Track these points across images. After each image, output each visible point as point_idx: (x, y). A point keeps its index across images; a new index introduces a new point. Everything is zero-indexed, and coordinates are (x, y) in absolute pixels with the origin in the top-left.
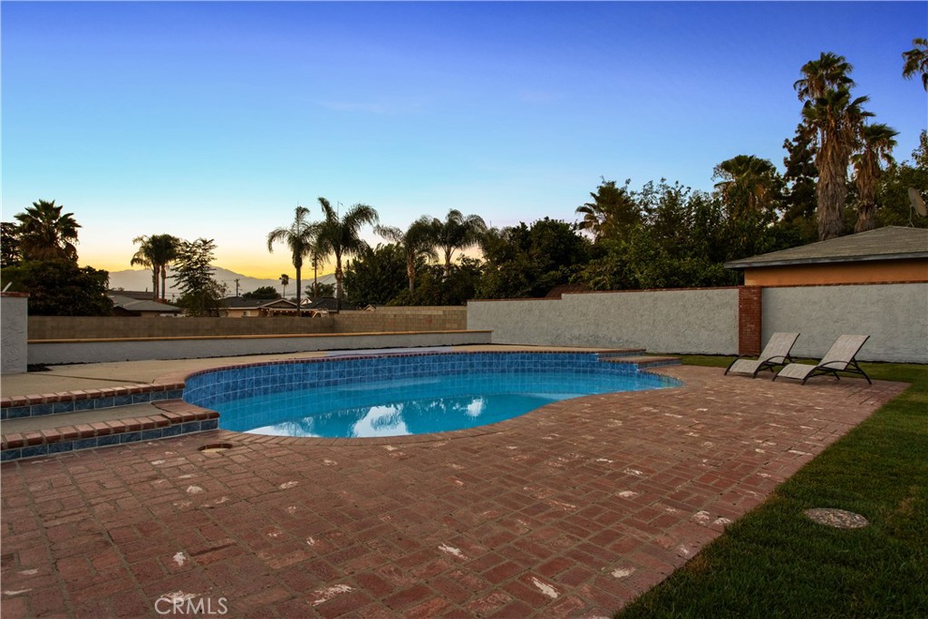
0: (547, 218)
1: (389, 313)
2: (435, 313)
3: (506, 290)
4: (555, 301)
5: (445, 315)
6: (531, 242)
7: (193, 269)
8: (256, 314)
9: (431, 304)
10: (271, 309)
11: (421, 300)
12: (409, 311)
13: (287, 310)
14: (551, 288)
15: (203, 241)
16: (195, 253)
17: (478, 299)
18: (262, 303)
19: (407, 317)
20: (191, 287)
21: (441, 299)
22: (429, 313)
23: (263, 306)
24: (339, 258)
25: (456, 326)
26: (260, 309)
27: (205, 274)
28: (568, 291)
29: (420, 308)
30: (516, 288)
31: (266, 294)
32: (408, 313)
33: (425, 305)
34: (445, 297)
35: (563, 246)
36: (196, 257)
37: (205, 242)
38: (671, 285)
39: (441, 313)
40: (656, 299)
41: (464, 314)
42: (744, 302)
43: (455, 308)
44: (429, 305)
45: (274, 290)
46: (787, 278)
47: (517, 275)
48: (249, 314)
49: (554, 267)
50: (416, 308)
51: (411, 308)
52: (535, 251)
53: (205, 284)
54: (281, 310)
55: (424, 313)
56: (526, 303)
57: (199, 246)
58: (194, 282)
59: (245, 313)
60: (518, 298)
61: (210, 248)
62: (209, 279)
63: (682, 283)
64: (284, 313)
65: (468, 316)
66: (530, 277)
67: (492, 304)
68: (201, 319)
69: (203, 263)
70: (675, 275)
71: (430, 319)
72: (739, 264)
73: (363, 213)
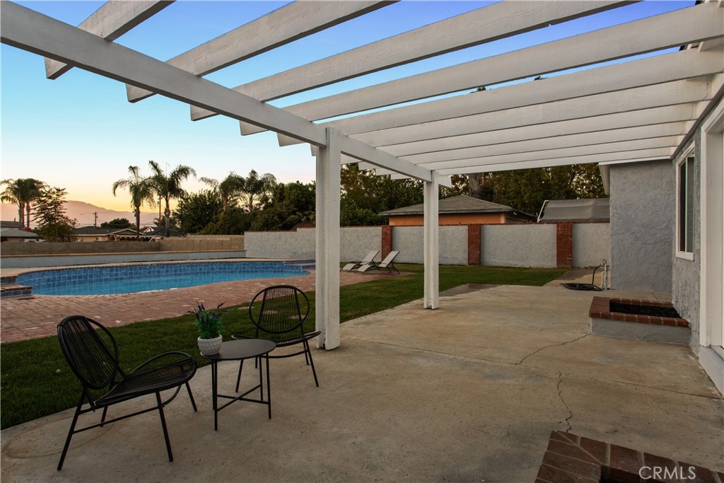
0: (298, 182)
1: (197, 239)
2: (225, 239)
3: (267, 226)
4: (294, 233)
5: (231, 240)
6: (284, 197)
7: (48, 209)
8: (107, 239)
9: (223, 234)
10: (118, 236)
11: (218, 231)
12: (209, 238)
13: (131, 237)
14: (295, 224)
15: (57, 190)
16: (50, 197)
17: (253, 230)
18: (111, 231)
19: (208, 242)
20: (47, 221)
21: (229, 231)
22: (222, 239)
23: (111, 234)
24: (167, 201)
25: (237, 247)
26: (109, 236)
27: (58, 212)
28: (300, 227)
29: (217, 236)
30: (273, 224)
31: (120, 224)
32: (209, 239)
33: (219, 234)
34: (232, 229)
35: (304, 200)
36: (51, 200)
37: (58, 190)
38: (351, 225)
39: (229, 239)
40: (344, 232)
41: (242, 240)
42: (384, 234)
43: (237, 236)
44: (222, 234)
45: (128, 221)
46: (401, 222)
47: (273, 217)
48: (100, 239)
49: (294, 213)
50: (213, 236)
51: (210, 236)
52: (286, 202)
53: (58, 219)
54: (126, 236)
55: (218, 239)
56: (278, 234)
57: (54, 193)
58: (49, 218)
59: (97, 239)
60: (275, 230)
61: (62, 194)
62: (62, 216)
63: (358, 223)
64: (128, 239)
65: (245, 241)
66: (281, 217)
67: (259, 234)
68: (54, 244)
69: (57, 204)
70: (356, 219)
71: (222, 243)
72: (385, 213)
73: (184, 171)
